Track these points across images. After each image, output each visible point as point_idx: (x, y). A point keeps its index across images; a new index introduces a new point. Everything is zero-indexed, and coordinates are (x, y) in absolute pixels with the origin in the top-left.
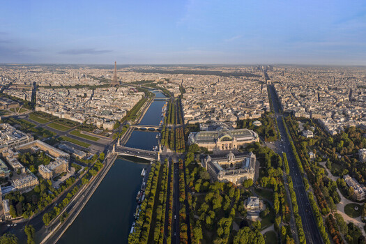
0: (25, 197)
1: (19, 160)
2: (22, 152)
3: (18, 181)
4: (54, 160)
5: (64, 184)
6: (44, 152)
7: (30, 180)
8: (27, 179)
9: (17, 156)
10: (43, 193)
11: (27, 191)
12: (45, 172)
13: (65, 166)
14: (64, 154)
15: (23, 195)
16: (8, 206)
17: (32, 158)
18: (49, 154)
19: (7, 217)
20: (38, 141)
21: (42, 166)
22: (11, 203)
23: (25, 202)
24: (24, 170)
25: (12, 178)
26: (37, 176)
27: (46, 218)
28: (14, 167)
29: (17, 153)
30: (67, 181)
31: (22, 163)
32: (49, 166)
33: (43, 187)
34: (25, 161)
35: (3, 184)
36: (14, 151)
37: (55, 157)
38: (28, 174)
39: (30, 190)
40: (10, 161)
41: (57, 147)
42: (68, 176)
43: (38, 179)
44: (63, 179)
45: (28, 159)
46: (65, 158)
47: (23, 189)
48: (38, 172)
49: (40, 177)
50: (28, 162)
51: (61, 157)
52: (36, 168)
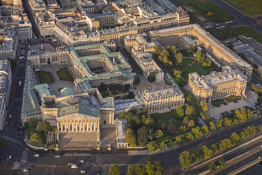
0: (156, 121)
1: (155, 57)
2: (162, 42)
3: (148, 94)
4: (220, 70)
5: (231, 115)
6: (204, 51)
7: (169, 95)
8: (164, 92)
9: (153, 50)
10: (189, 119)
11: (160, 111)
12: (199, 86)
13: (239, 85)
14: (242, 63)
15: (153, 116)
16: (125, 129)
17: (179, 58)
18: (213, 56)
19: (119, 145)
20: (195, 26)
21: (195, 75)
22: (130, 125)
23: (155, 127)
24: (160, 76)
25: (137, 87)
26: (184, 91)
27: (185, 158)
28: (144, 68)
29: (153, 44)
30: (237, 112)
31: (159, 63)
32: (208, 77)
33: (190, 110)
34: (165, 60)
35: (121, 95)
36: (149, 39)
37: (223, 65)
38: (168, 83)
39: (167, 110)
40: (138, 56)
41: (230, 47)
42: (241, 104)
43: (185, 97)
44: (231, 106)
45: (171, 57)
46: (243, 71)
47: (155, 108)
48: (186, 83)
49: (187, 93)
50: (171, 63)
51: (234, 67)
52: (185, 76)
